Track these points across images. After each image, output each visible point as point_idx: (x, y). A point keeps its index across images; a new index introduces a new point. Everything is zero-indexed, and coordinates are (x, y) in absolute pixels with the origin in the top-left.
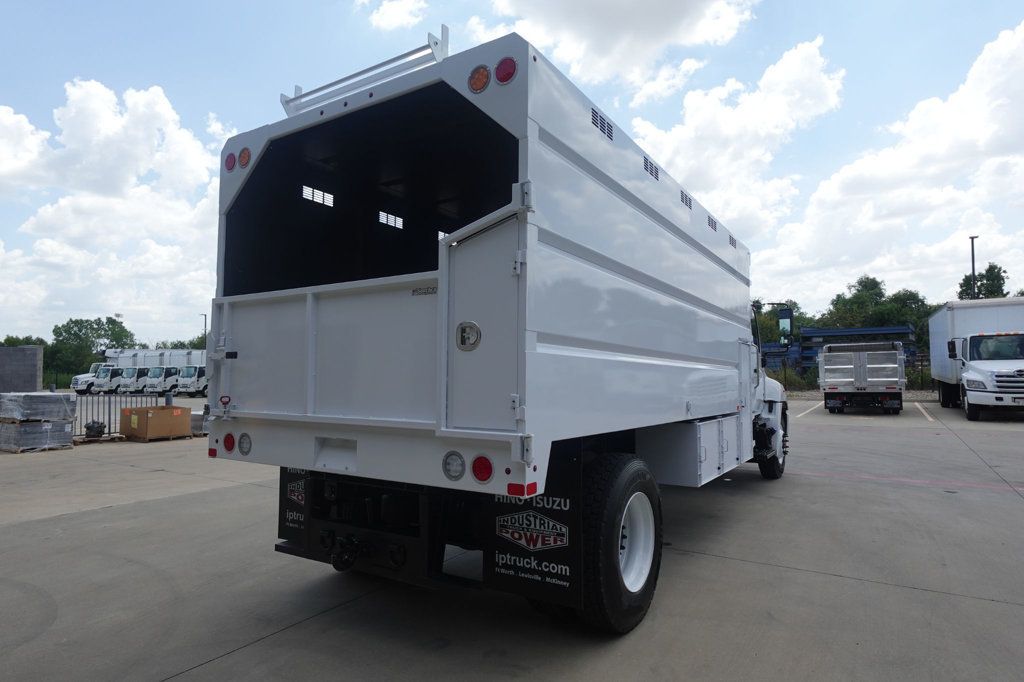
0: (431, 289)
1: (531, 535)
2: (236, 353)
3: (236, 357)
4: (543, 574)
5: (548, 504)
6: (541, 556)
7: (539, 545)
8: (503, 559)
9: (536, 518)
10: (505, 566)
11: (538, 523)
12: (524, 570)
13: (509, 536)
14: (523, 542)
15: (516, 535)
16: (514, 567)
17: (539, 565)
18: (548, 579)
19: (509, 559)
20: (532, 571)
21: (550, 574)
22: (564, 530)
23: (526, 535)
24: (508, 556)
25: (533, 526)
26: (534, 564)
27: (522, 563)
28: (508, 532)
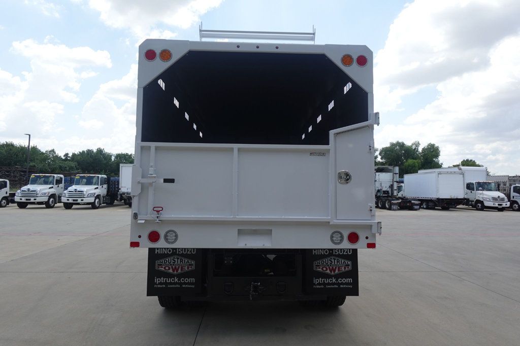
0: (322, 154)
1: (333, 268)
2: (174, 180)
3: (174, 182)
4: (339, 284)
5: (341, 252)
6: (337, 277)
7: (337, 271)
8: (317, 281)
9: (335, 259)
10: (319, 284)
11: (336, 261)
12: (329, 284)
13: (320, 270)
14: (328, 271)
15: (324, 269)
16: (324, 284)
17: (337, 280)
18: (341, 286)
19: (321, 280)
20: (334, 284)
21: (342, 284)
22: (349, 263)
23: (329, 268)
24: (320, 279)
25: (333, 263)
26: (334, 280)
27: (328, 281)
28: (320, 268)
